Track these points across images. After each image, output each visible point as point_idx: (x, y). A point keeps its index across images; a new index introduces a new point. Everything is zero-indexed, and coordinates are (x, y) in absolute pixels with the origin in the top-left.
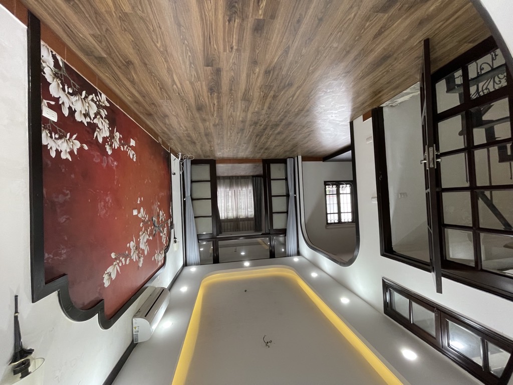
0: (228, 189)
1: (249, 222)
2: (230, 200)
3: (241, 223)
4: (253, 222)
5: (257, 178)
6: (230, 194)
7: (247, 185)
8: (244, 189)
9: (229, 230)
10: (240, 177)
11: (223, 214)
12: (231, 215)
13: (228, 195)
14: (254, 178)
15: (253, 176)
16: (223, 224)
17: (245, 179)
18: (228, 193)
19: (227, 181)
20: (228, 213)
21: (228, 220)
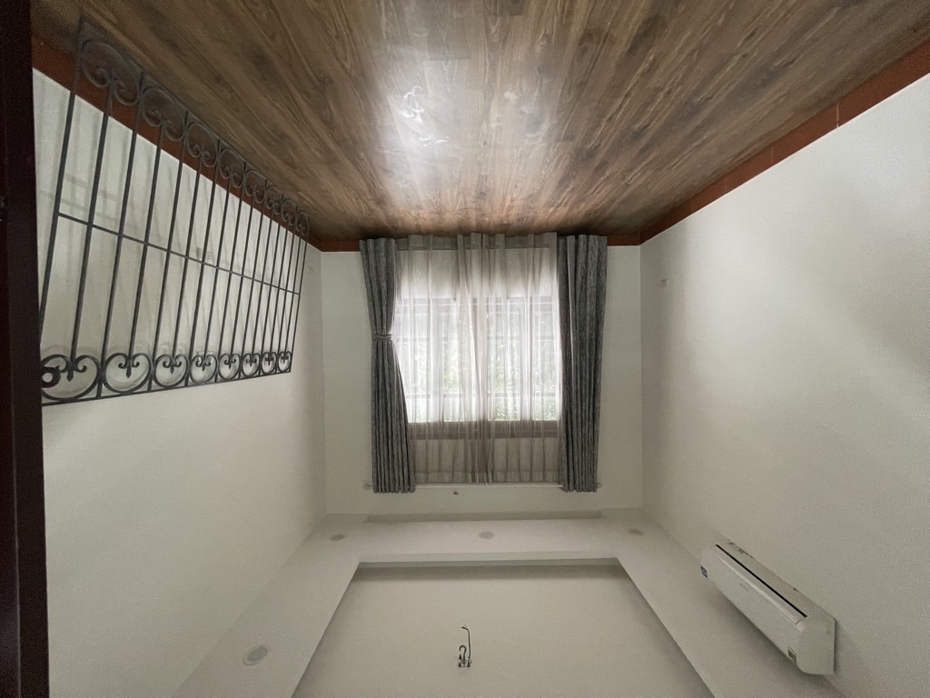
0: (446, 294)
1: (537, 441)
2: (455, 343)
3: (500, 444)
4: (552, 445)
5: (582, 237)
6: (455, 314)
7: (529, 271)
8: (518, 293)
9: (447, 477)
10: (500, 238)
11: (422, 403)
12: (461, 407)
13: (448, 319)
14: (571, 239)
15: (563, 232)
16: (420, 444)
17: (523, 245)
18: (448, 309)
19: (445, 256)
20: (441, 395)
21: (443, 431)
